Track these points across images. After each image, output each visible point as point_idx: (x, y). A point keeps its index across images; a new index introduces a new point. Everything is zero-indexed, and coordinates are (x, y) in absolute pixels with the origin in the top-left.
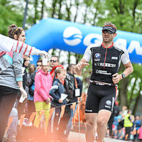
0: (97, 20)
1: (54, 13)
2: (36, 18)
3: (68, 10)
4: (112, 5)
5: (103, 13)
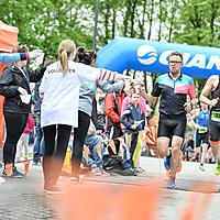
0: (172, 36)
1: (126, 31)
2: (107, 37)
3: (141, 27)
4: (188, 18)
5: (179, 28)
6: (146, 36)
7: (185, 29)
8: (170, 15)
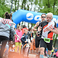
0: (39, 10)
1: (22, 7)
2: (16, 9)
3: (28, 6)
4: (45, 4)
5: (42, 7)
6: (30, 10)
7: (44, 8)
8: (39, 2)
